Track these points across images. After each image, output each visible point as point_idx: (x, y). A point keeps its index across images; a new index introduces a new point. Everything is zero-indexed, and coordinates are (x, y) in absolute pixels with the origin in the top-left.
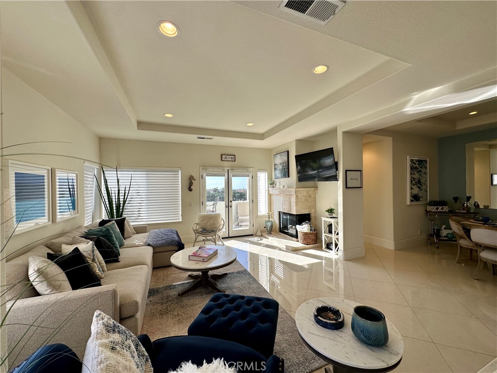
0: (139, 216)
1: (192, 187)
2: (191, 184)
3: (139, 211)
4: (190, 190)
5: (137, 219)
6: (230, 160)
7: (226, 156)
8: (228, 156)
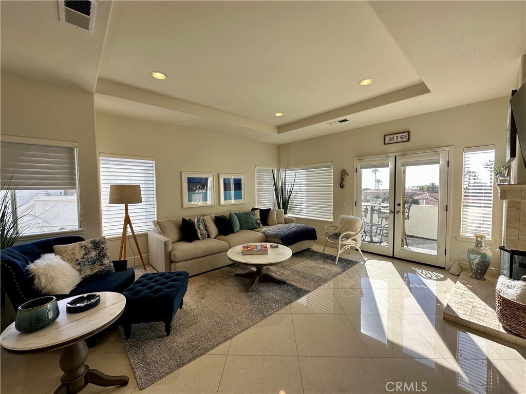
0: (301, 210)
1: (345, 183)
2: (342, 180)
3: (301, 205)
4: (342, 186)
5: (299, 212)
6: (399, 140)
7: (392, 136)
8: (395, 136)
